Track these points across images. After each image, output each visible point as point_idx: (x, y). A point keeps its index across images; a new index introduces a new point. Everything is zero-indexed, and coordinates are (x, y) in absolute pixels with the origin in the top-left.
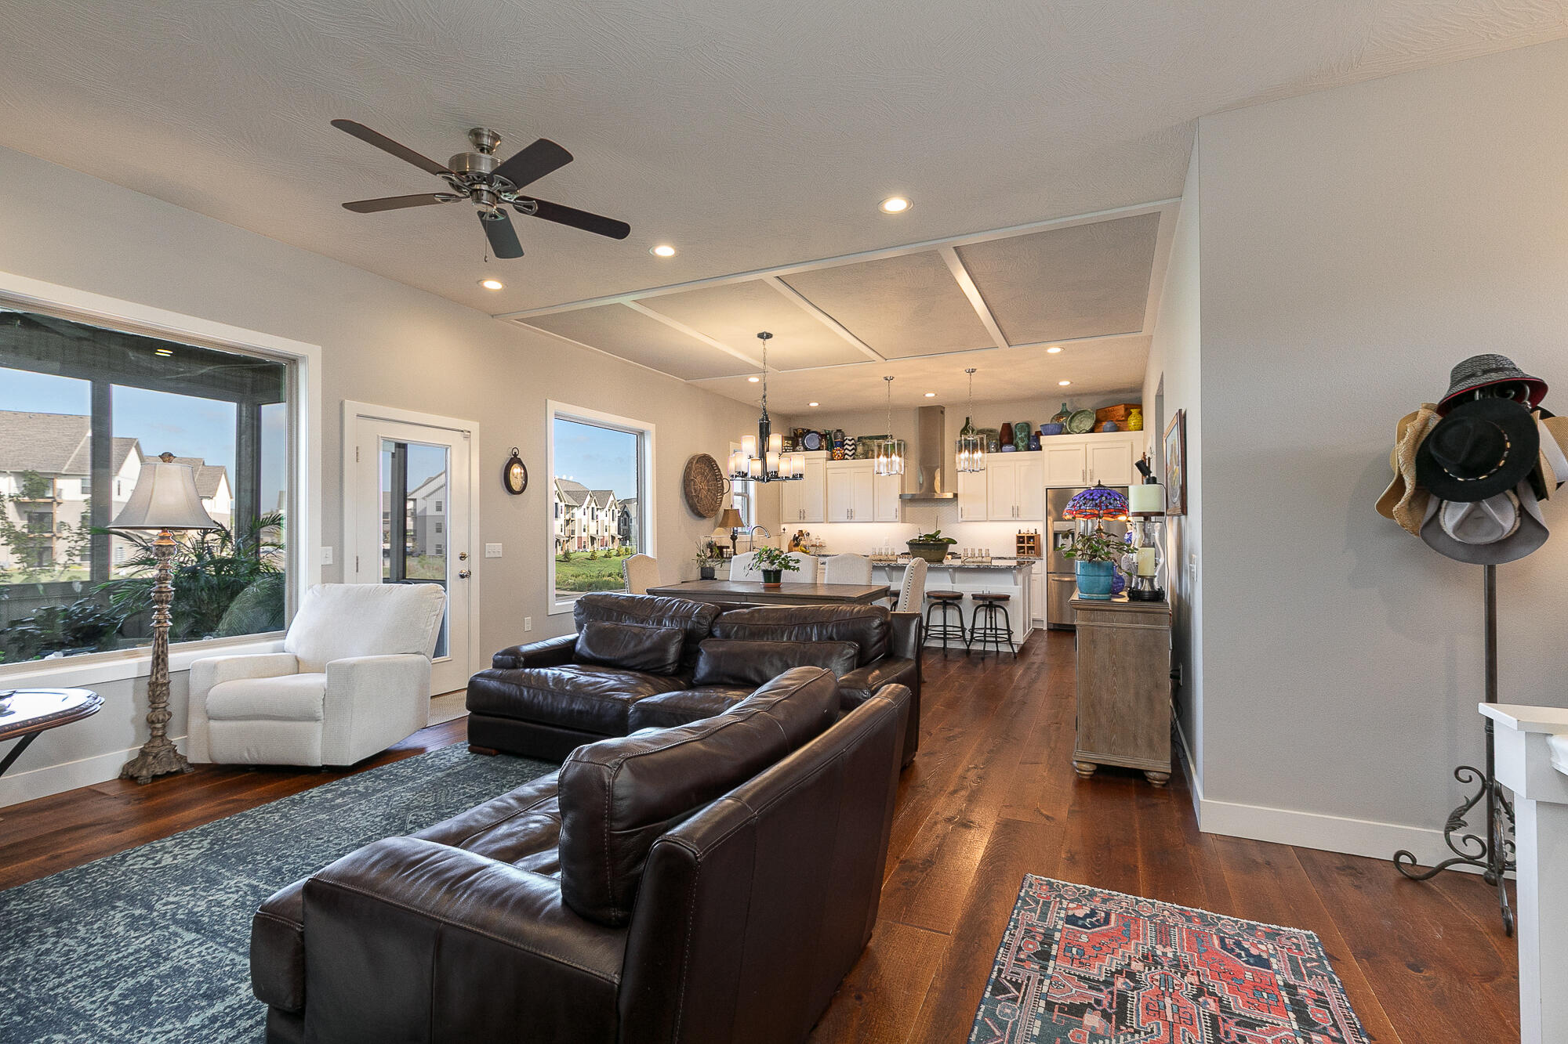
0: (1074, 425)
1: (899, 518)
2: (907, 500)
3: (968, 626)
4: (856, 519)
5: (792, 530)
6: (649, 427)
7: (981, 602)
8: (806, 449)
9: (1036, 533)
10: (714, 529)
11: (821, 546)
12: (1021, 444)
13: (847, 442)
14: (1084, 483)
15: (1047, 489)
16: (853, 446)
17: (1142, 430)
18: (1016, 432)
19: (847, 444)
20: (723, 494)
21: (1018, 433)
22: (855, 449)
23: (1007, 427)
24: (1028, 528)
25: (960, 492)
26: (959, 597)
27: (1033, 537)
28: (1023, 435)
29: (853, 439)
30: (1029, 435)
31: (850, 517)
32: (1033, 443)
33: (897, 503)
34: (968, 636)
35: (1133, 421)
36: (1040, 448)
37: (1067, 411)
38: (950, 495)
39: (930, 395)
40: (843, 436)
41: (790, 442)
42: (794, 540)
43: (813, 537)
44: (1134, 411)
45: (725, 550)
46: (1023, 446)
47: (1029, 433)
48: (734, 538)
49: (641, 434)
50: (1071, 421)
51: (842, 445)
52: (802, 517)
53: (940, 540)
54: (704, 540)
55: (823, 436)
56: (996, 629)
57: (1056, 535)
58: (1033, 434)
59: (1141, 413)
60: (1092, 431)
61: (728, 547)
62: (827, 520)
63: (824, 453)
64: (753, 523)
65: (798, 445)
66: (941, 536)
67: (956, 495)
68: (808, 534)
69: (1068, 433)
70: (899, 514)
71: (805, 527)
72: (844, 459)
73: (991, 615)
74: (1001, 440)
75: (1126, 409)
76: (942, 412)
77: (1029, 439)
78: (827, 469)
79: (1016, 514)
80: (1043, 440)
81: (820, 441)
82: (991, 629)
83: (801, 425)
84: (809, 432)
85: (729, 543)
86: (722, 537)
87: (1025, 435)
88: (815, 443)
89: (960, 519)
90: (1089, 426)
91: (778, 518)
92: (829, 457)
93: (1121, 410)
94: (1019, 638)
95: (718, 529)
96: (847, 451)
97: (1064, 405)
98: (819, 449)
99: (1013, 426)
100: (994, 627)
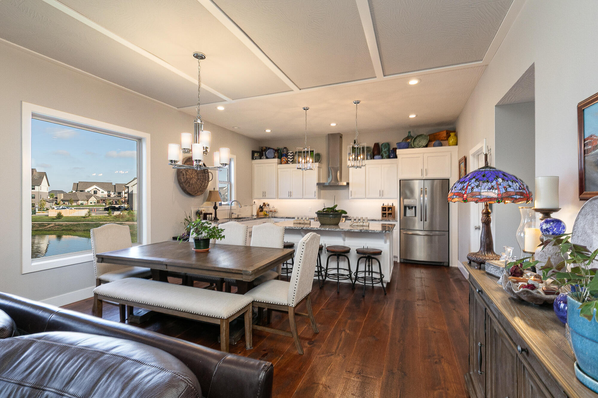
0: (416, 143)
1: (317, 196)
2: (321, 186)
3: (354, 270)
4: (293, 196)
5: (259, 203)
6: (146, 136)
7: (362, 256)
8: (267, 158)
9: (393, 205)
10: (203, 203)
11: (275, 211)
12: (385, 155)
13: (289, 154)
14: (422, 177)
15: (400, 180)
16: (292, 157)
17: (457, 144)
18: (382, 149)
19: (289, 155)
20: (208, 181)
21: (383, 149)
22: (293, 158)
23: (377, 145)
24: (388, 203)
25: (351, 182)
26: (348, 251)
27: (391, 208)
28: (386, 149)
29: (292, 153)
30: (389, 150)
31: (290, 195)
32: (392, 154)
33: (315, 188)
34: (353, 276)
35: (452, 140)
36: (396, 157)
37: (411, 136)
38: (345, 184)
39: (333, 125)
40: (287, 150)
41: (259, 154)
42: (260, 208)
43: (271, 206)
44: (452, 134)
45: (208, 216)
46: (386, 156)
47: (389, 149)
48: (215, 208)
49: (140, 140)
50: (414, 141)
51: (287, 156)
52: (264, 195)
53: (336, 211)
54: (194, 210)
55: (277, 151)
56: (372, 272)
57: (405, 207)
58: (391, 149)
59: (456, 135)
60: (426, 146)
61: (211, 214)
62: (278, 197)
63: (276, 160)
64: (233, 199)
65: (263, 155)
66: (337, 209)
67: (348, 184)
68: (268, 205)
69: (413, 148)
70: (317, 194)
71: (266, 201)
72: (287, 163)
73: (369, 264)
74: (373, 153)
75: (447, 133)
76: (341, 137)
77: (389, 152)
78: (278, 169)
79: (381, 195)
80: (399, 152)
81: (275, 153)
82: (369, 272)
83: (265, 145)
84: (269, 148)
85: (212, 210)
86: (207, 207)
87: (387, 150)
88: (272, 155)
89: (350, 197)
90: (424, 144)
91: (251, 197)
92: (279, 162)
93: (444, 134)
94: (387, 278)
95: (205, 203)
96: (289, 159)
97: (409, 132)
98: (274, 158)
99: (380, 144)
100: (370, 270)
